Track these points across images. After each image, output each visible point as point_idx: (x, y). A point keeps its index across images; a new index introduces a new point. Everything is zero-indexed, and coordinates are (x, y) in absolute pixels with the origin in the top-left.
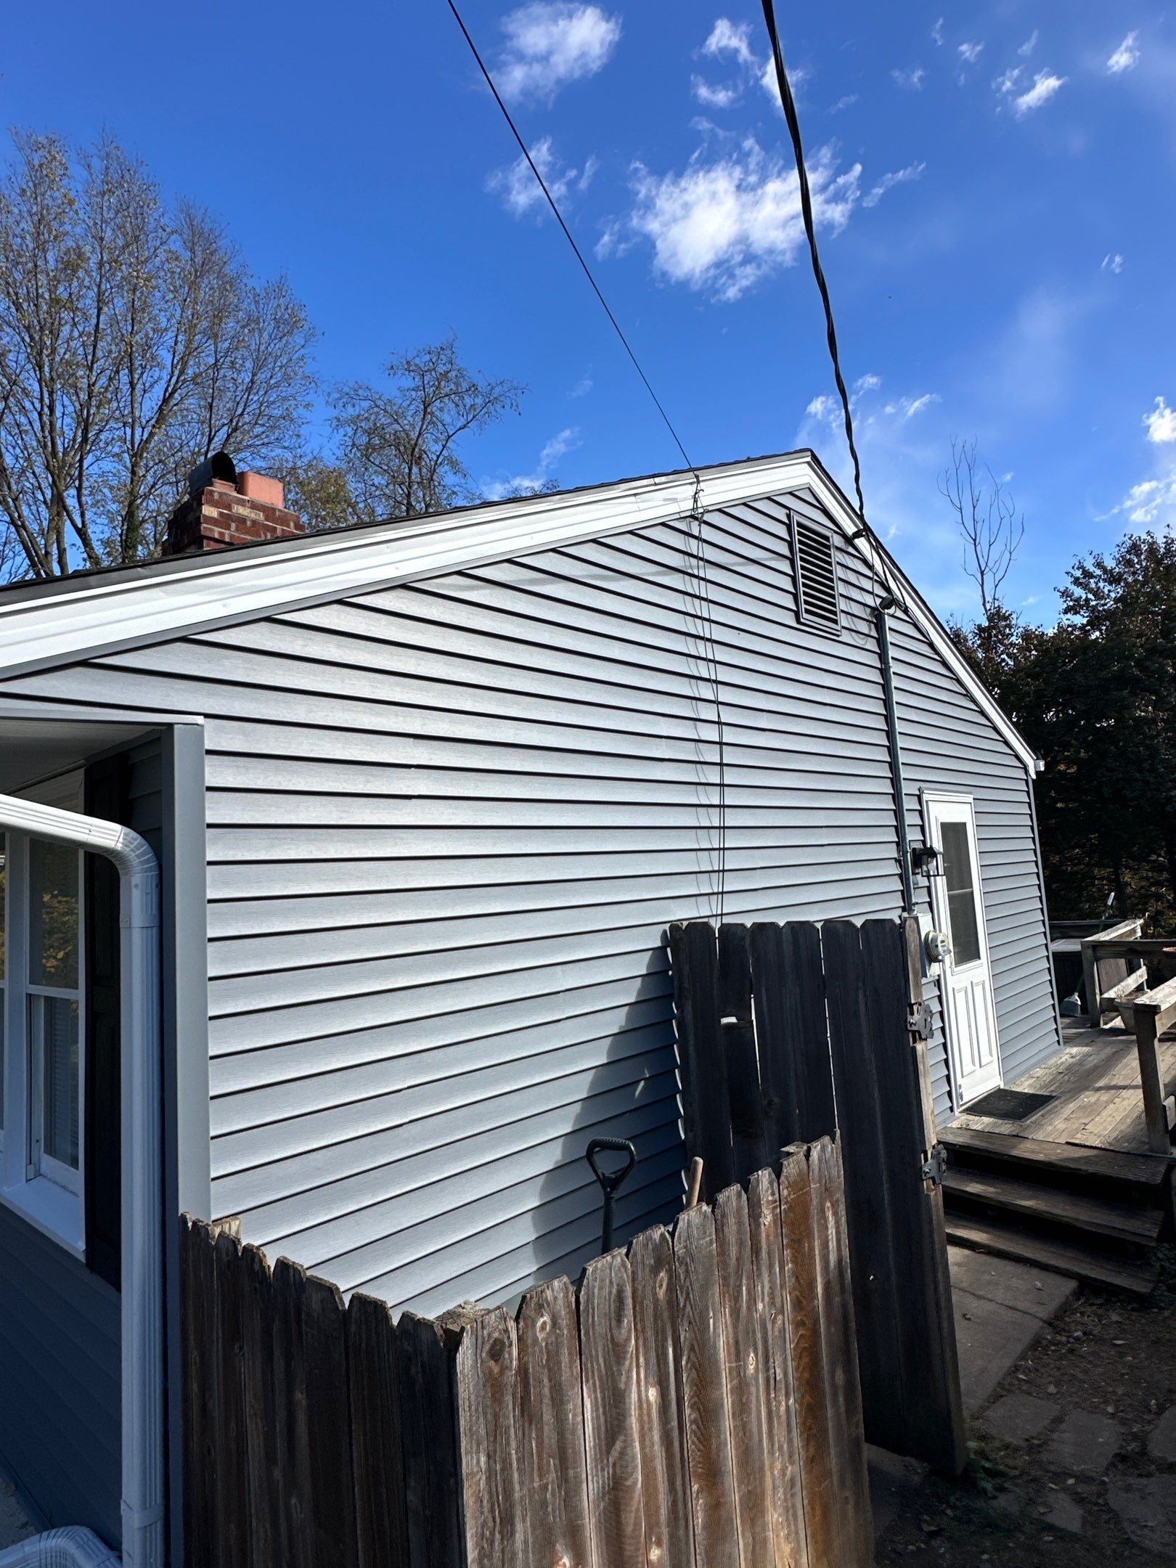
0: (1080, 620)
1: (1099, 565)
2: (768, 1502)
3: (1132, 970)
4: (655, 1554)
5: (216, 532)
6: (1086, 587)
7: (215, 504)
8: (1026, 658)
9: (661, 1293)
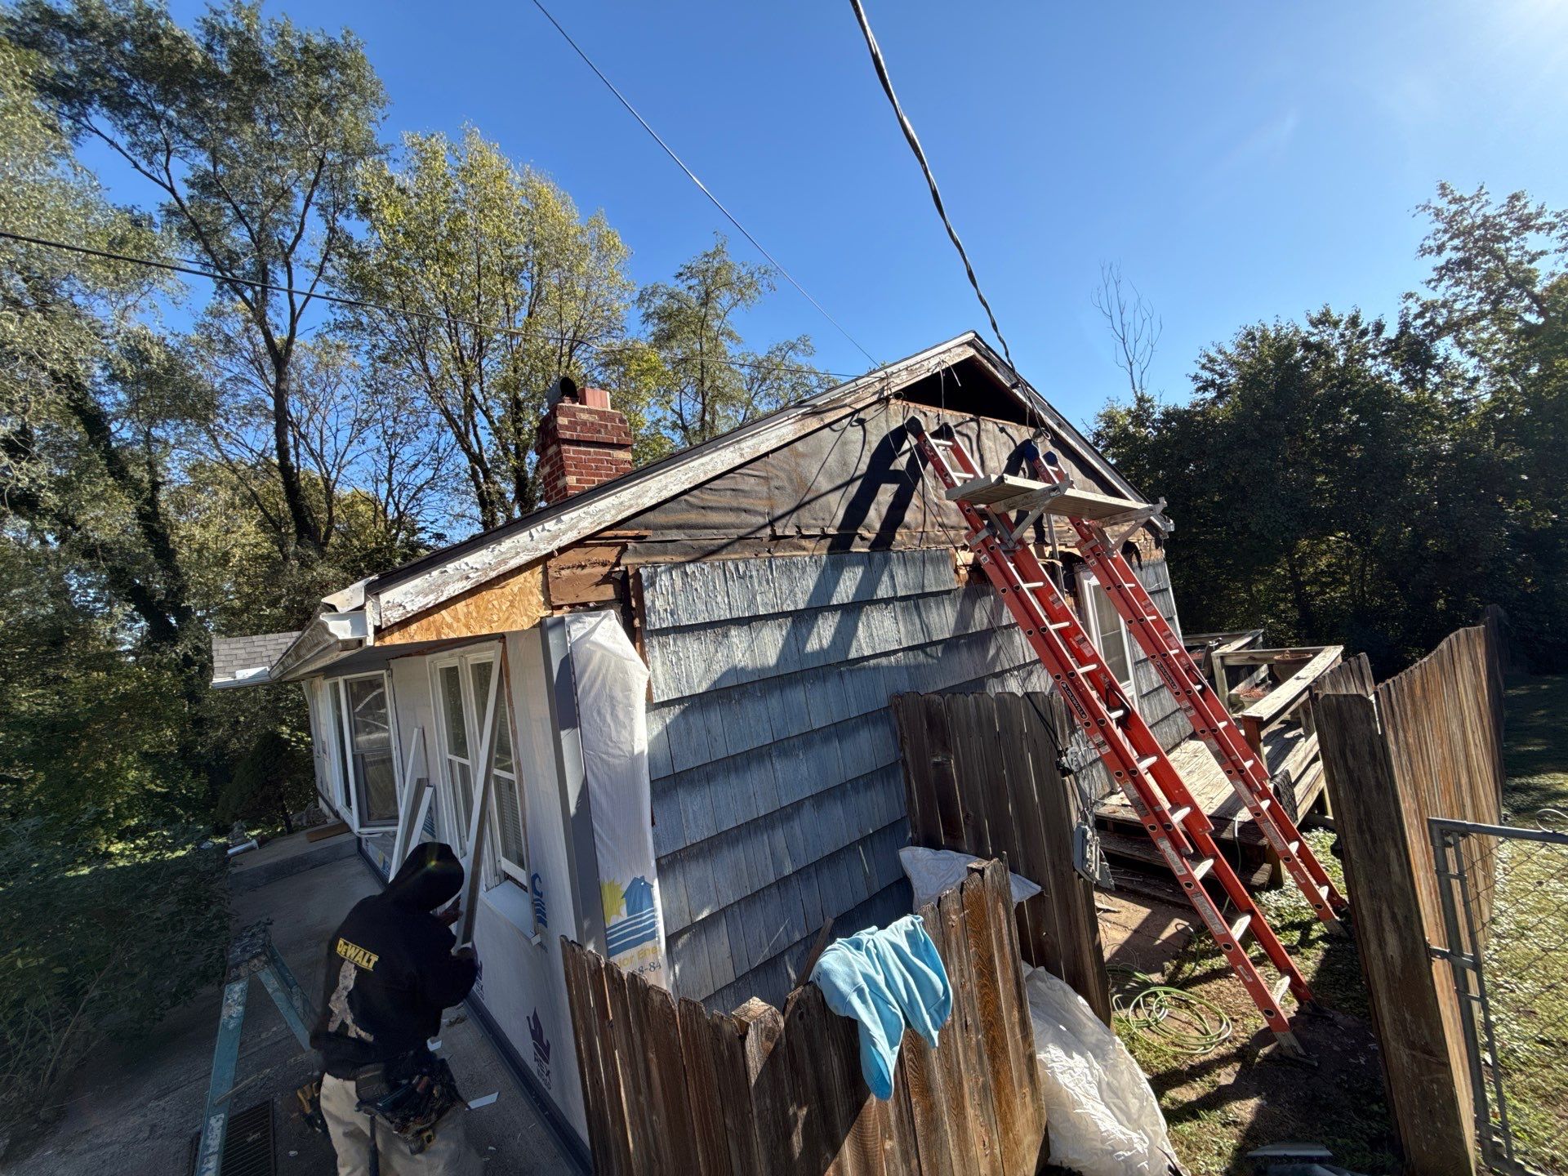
0: (1211, 394)
1: (1220, 352)
2: (967, 1103)
4: (889, 1145)
5: (567, 435)
6: (1212, 370)
7: (566, 415)
8: (1168, 429)
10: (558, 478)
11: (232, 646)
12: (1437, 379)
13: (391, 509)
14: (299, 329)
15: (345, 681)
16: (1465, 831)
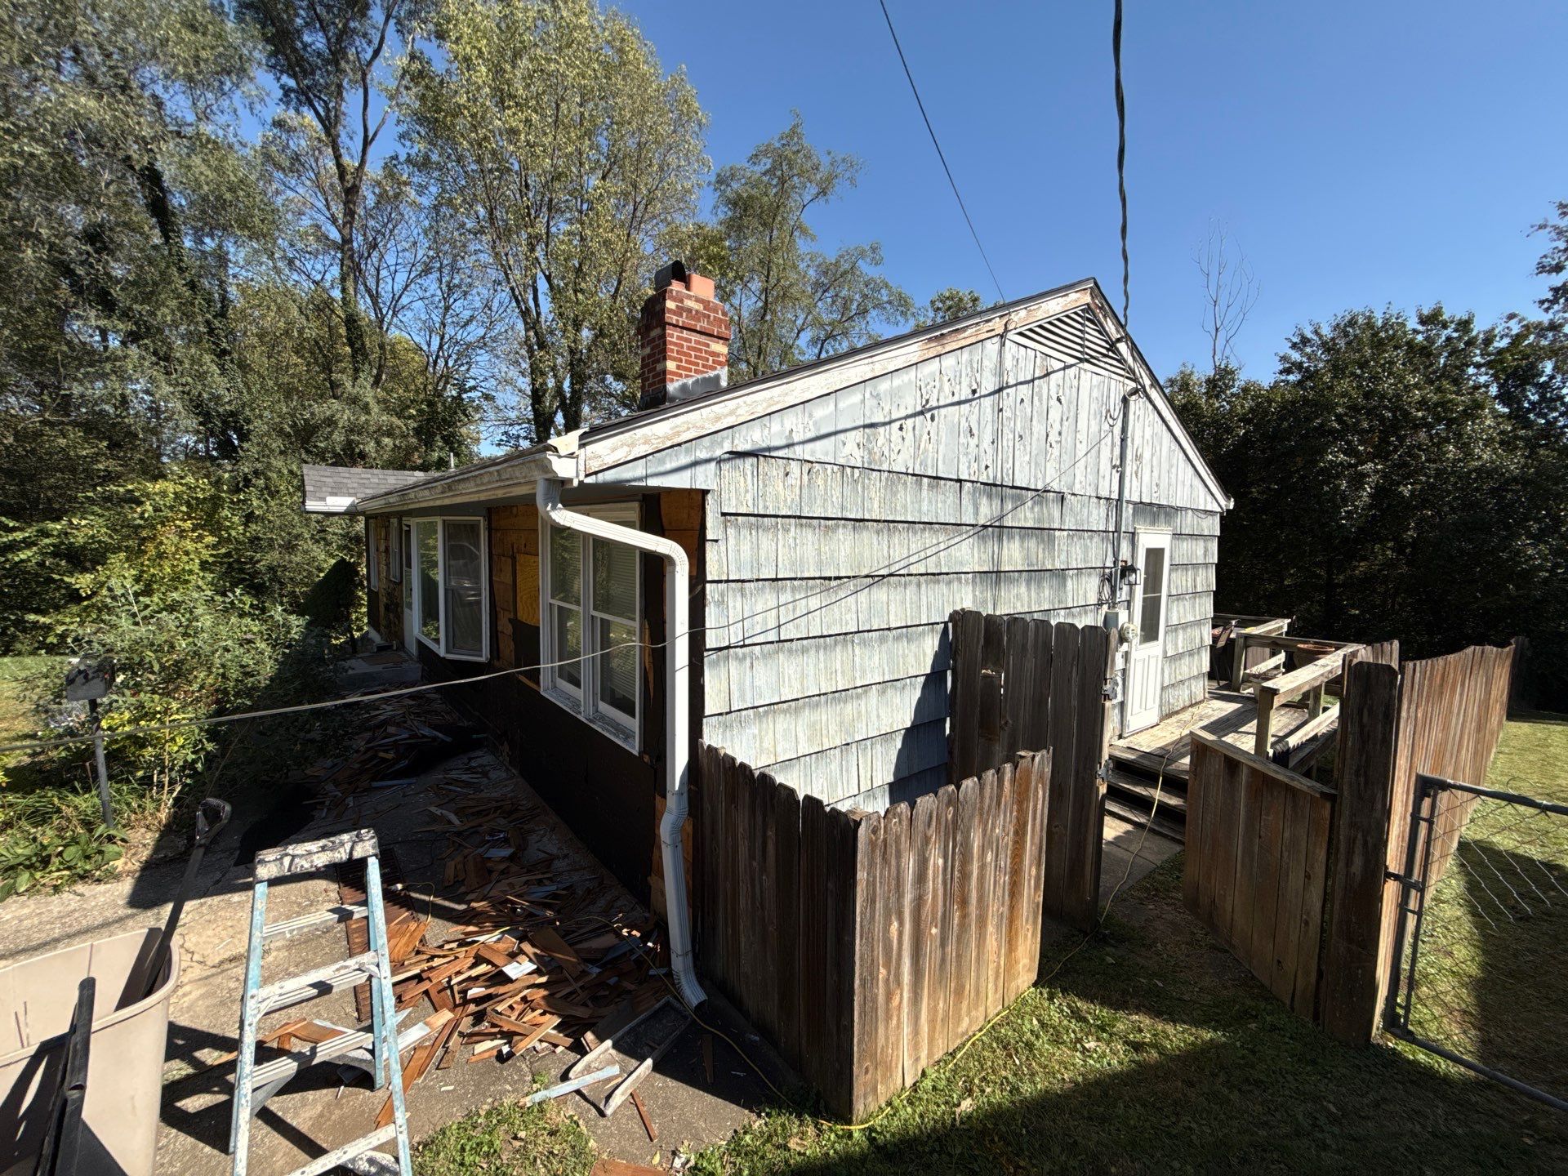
0: (1294, 378)
1: (1316, 332)
2: (989, 922)
3: (1273, 654)
4: (934, 931)
5: (674, 319)
6: (1302, 351)
7: (674, 299)
8: (1243, 406)
9: (950, 816)
10: (658, 361)
11: (322, 473)
12: (1535, 398)
13: (441, 362)
14: (369, 157)
15: (444, 521)
16: (1444, 786)
